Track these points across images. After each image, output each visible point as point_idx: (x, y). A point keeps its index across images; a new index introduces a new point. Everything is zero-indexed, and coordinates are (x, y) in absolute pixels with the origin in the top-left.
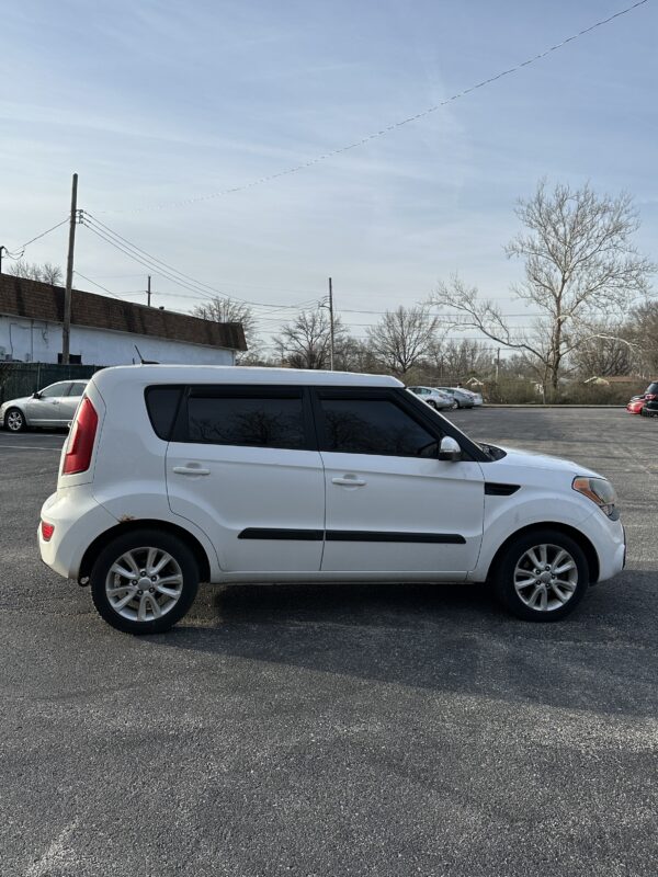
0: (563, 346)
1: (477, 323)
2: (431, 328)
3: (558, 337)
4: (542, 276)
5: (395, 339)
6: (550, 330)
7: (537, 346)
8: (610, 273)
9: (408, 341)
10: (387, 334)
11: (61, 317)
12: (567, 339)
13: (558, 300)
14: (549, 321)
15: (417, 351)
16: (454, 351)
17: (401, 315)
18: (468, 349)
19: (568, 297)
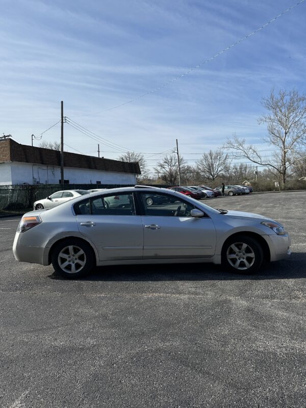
0: (287, 163)
1: (246, 155)
2: (225, 159)
3: (284, 160)
4: (275, 132)
5: (209, 165)
6: (280, 157)
7: (275, 164)
9: (215, 166)
10: (205, 163)
11: (59, 164)
12: (289, 160)
13: (284, 143)
14: (280, 152)
15: (219, 169)
16: (236, 169)
17: (211, 154)
18: (243, 168)
19: (288, 140)
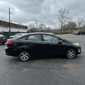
0: (62, 27)
4: (60, 19)
5: (41, 27)
7: (59, 27)
8: (68, 18)
13: (62, 22)
17: (41, 24)
18: (49, 28)
19: (63, 21)
